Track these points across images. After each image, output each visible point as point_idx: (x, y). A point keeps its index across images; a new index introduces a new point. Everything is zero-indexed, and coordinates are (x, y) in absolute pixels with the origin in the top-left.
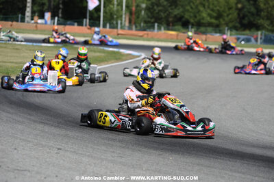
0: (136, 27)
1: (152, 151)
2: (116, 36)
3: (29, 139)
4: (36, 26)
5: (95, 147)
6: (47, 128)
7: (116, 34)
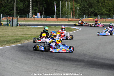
0: (76, 17)
1: (94, 69)
2: (68, 21)
3: (42, 66)
4: (35, 19)
5: (70, 68)
6: (48, 61)
7: (68, 20)
